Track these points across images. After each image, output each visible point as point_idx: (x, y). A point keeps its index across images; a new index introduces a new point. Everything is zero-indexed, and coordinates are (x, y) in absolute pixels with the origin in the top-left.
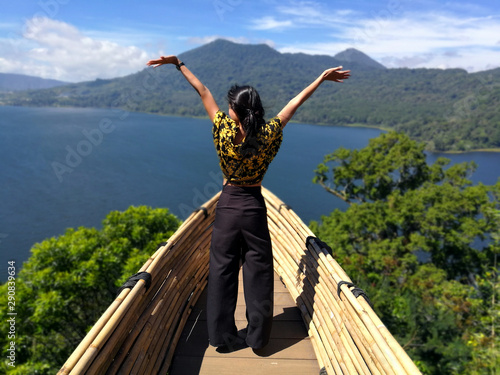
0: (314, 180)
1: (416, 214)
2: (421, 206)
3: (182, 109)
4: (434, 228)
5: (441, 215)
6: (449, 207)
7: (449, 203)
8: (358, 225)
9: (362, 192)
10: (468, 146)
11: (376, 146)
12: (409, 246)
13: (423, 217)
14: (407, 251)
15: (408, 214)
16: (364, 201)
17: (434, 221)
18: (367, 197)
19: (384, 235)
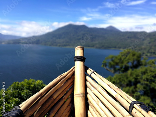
0: (102, 66)
1: (139, 77)
2: (140, 74)
3: (59, 44)
4: (146, 82)
5: (148, 77)
6: (151, 74)
7: (151, 73)
8: (118, 81)
9: (119, 70)
10: (149, 55)
11: (123, 54)
12: (137, 89)
13: (141, 78)
14: (136, 91)
15: (136, 77)
16: (119, 73)
17: (146, 79)
18: (121, 72)
19: (127, 85)
